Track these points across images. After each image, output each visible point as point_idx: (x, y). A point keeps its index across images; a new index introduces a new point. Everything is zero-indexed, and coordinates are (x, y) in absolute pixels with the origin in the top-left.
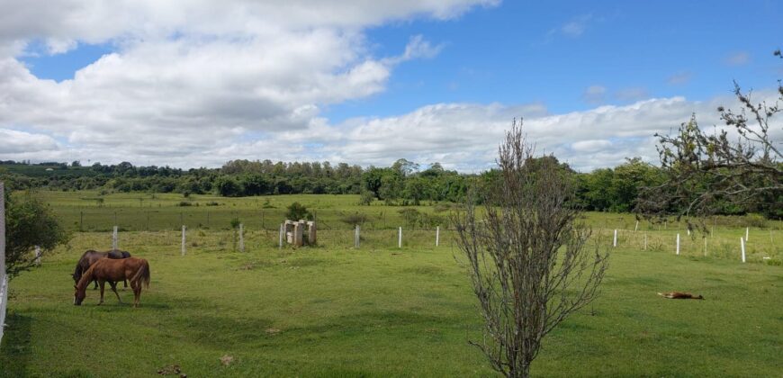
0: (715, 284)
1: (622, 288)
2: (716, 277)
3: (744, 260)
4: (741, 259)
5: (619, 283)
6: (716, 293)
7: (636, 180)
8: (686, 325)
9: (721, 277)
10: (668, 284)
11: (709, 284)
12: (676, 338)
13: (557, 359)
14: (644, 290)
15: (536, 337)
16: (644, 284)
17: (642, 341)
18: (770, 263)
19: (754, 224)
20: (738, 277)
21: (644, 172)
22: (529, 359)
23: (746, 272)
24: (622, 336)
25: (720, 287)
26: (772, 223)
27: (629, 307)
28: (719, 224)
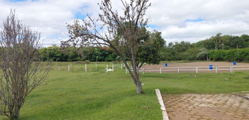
0: (79, 78)
1: (53, 82)
2: (80, 76)
3: (86, 71)
4: (85, 71)
5: (52, 81)
6: (80, 80)
7: (55, 51)
8: (73, 89)
9: (81, 76)
10: (67, 79)
11: (78, 78)
12: (71, 92)
13: (31, 107)
14: (60, 81)
15: (23, 97)
16: (60, 80)
17: (61, 95)
18: (92, 71)
19: (87, 63)
20: (85, 75)
21: (57, 49)
22: (19, 107)
23: (87, 74)
24: (54, 95)
25: (81, 78)
26: (91, 62)
27: (56, 87)
28: (79, 63)
